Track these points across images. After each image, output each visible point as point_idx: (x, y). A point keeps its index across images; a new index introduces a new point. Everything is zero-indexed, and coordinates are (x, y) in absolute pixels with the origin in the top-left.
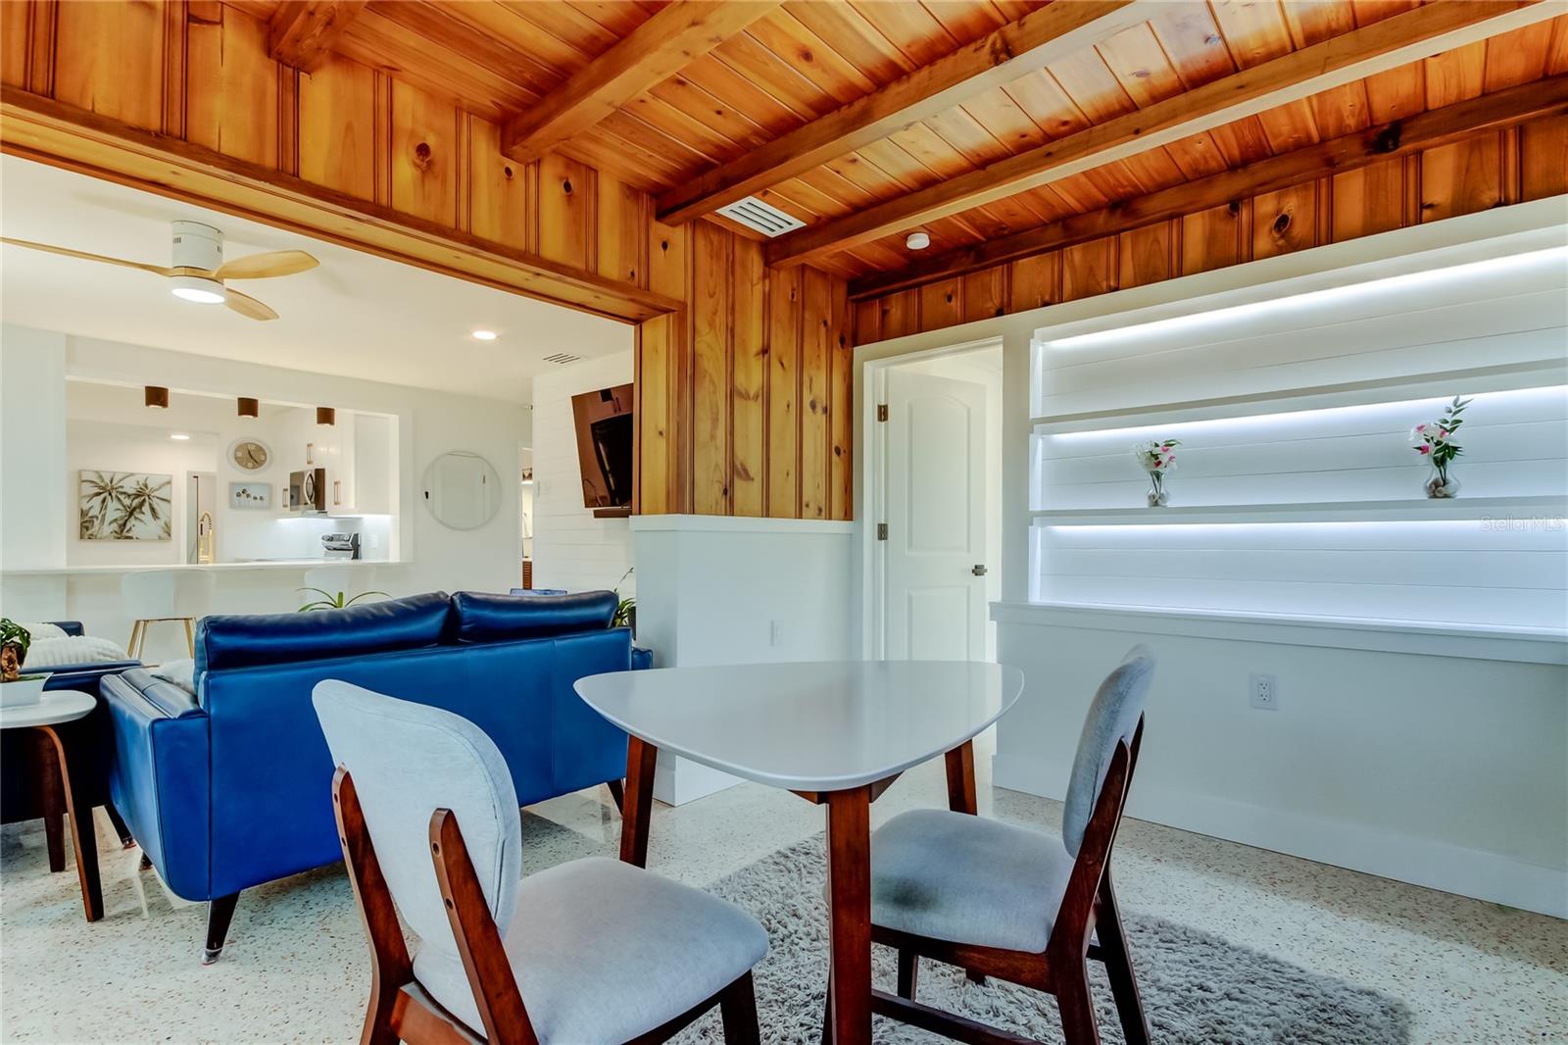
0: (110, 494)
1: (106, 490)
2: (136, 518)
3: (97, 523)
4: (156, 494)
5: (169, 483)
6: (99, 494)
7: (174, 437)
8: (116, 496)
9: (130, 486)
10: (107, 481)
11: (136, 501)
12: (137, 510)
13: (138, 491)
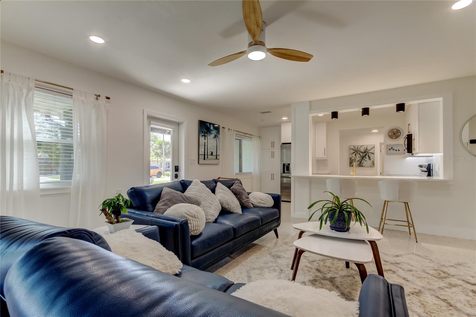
0: (357, 152)
1: (356, 151)
2: (364, 160)
3: (354, 161)
6: (354, 153)
7: (373, 131)
8: (359, 153)
9: (362, 150)
10: (356, 148)
11: (364, 154)
12: (365, 157)
13: (365, 151)
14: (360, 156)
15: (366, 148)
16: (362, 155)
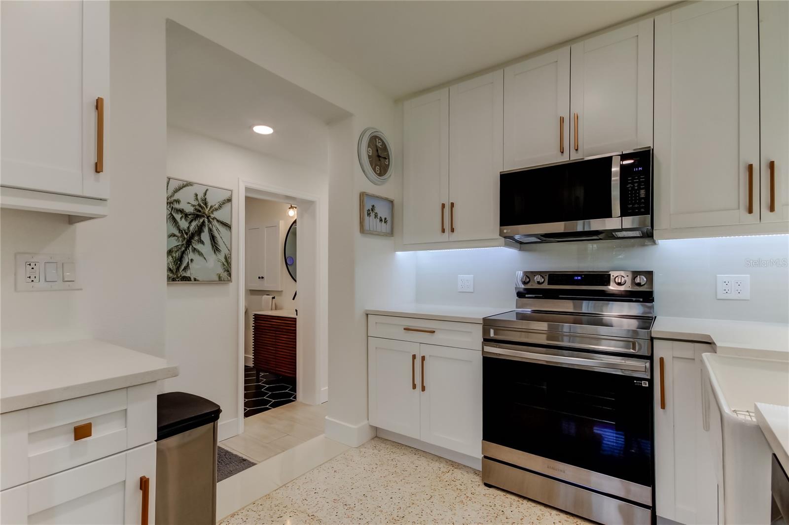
2: (194, 250)
4: (216, 215)
5: (228, 200)
9: (186, 201)
11: (194, 224)
12: (196, 238)
13: (196, 209)
14: (177, 233)
15: (200, 196)
16: (186, 228)
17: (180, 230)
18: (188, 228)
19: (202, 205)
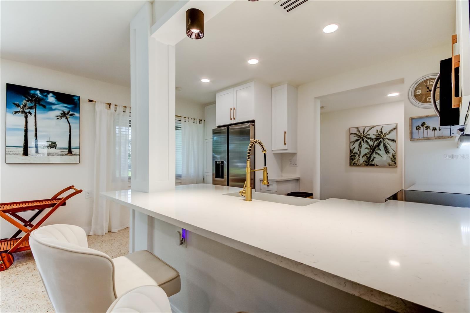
0: (363, 140)
1: (361, 137)
2: (376, 153)
3: (357, 156)
4: (387, 137)
5: (395, 128)
6: (357, 140)
7: (390, 95)
8: (366, 140)
9: (373, 134)
10: (362, 132)
11: (376, 142)
12: (377, 148)
13: (377, 136)
14: (368, 147)
15: (379, 130)
16: (372, 144)
17: (370, 146)
18: (373, 144)
19: (380, 134)
